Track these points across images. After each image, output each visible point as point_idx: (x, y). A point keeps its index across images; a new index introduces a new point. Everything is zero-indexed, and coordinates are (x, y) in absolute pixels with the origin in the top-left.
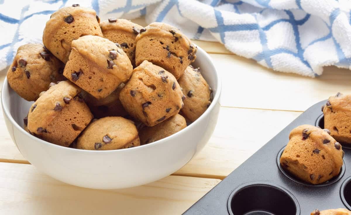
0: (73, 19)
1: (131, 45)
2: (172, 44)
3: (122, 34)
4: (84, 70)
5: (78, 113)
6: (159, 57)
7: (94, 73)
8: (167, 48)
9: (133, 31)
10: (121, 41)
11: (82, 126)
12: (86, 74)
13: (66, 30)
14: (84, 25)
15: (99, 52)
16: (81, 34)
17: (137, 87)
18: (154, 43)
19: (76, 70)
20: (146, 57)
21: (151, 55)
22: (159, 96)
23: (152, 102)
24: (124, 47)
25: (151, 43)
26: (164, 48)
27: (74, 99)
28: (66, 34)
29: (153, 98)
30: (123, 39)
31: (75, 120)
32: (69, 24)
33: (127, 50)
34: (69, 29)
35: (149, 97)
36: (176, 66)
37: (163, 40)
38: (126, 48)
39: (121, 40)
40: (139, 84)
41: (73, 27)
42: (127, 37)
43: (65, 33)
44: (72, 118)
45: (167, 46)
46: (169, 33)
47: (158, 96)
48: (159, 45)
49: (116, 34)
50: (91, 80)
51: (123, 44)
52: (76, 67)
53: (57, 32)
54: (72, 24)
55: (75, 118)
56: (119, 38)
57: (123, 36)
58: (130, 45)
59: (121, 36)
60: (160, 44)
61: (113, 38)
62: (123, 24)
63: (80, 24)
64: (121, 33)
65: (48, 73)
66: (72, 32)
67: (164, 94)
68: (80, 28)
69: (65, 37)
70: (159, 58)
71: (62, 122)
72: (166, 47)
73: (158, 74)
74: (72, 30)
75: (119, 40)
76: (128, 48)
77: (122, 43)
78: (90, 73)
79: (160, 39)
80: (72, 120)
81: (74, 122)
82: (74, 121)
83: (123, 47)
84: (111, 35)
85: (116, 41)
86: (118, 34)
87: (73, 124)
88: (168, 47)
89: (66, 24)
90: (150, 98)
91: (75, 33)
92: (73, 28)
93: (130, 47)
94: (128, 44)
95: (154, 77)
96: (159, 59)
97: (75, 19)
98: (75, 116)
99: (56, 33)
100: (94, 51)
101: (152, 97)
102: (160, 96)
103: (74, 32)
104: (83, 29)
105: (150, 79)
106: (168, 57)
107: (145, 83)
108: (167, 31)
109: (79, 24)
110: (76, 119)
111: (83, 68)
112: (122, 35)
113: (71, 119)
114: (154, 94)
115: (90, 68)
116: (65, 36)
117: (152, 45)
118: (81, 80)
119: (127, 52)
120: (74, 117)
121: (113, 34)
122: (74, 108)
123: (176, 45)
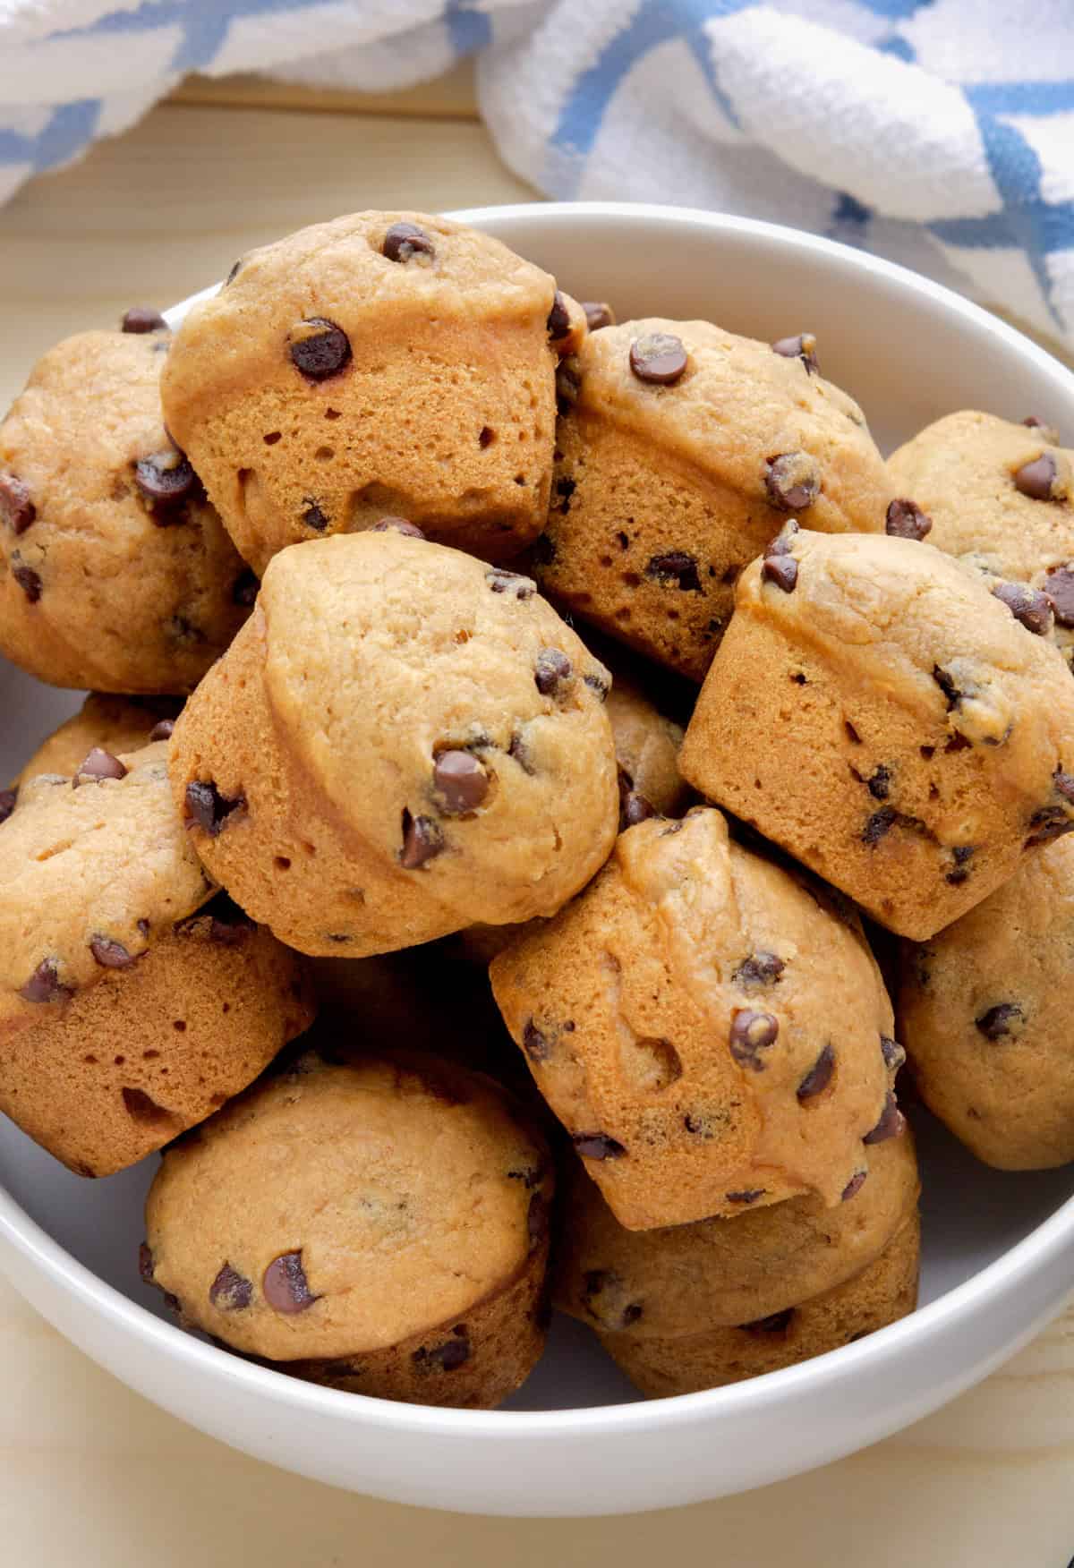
0: (348, 355)
1: (720, 572)
2: (917, 761)
3: (681, 489)
4: (258, 805)
5: (180, 1026)
6: (802, 823)
7: (310, 849)
8: (876, 786)
9: (762, 487)
10: (661, 532)
11: (185, 1109)
12: (264, 832)
13: (284, 423)
14: (404, 416)
15: (373, 739)
16: (367, 481)
17: (568, 1018)
18: (807, 717)
19: (217, 777)
20: (727, 783)
21: (758, 784)
22: (688, 1124)
23: (633, 1147)
24: (672, 583)
25: (788, 706)
26: (856, 774)
27: (176, 934)
28: (274, 448)
29: (647, 1127)
30: (677, 524)
31: (145, 1065)
32: (306, 386)
33: (687, 606)
34: (299, 423)
35: (622, 1114)
36: (903, 903)
37: (867, 724)
38: (685, 586)
39: (664, 527)
40: (587, 1001)
41: (332, 414)
42: (710, 514)
43: (272, 438)
44: (128, 1057)
45: (880, 767)
46: (928, 685)
47: (681, 1122)
48: (833, 745)
49: (642, 476)
50: (283, 875)
51: (670, 556)
52: (224, 759)
53: (227, 411)
54: (324, 395)
55: (150, 1055)
56: (659, 507)
57: (687, 505)
58: (712, 572)
59: (673, 502)
60: (838, 735)
61: (618, 496)
62: (710, 423)
63: (380, 410)
64: (680, 481)
65: (153, 607)
66: (314, 449)
67: (728, 1121)
68: (370, 437)
69: (266, 462)
70: (797, 830)
71: (62, 1064)
72: (868, 771)
73: (726, 977)
74: (317, 432)
75: (649, 526)
76: (693, 592)
77: (667, 548)
78: (287, 841)
79: (852, 705)
80: (126, 1065)
81: (134, 1076)
82: (140, 1071)
83: (663, 579)
84: (615, 472)
85: (631, 521)
86: (656, 479)
87: (133, 1086)
88: (883, 775)
89: (292, 379)
90: (625, 1122)
91: (332, 462)
92: (327, 423)
93: (708, 585)
94: (702, 568)
95: (690, 995)
96: (800, 837)
97: (357, 360)
98: (154, 1046)
99: (220, 410)
100: (344, 724)
101: (640, 1122)
102: (692, 1130)
103: (325, 453)
104: (388, 448)
105: (662, 1000)
106: (868, 838)
107: (629, 1014)
108: (915, 661)
109: (370, 407)
110: (158, 1064)
111: (257, 790)
112: (679, 498)
113: (120, 1060)
114: (657, 1112)
115: (295, 812)
116: (268, 454)
117: (785, 716)
118: (228, 847)
119: (684, 617)
120: (142, 1048)
121: (631, 466)
122: (160, 991)
123: (945, 776)
